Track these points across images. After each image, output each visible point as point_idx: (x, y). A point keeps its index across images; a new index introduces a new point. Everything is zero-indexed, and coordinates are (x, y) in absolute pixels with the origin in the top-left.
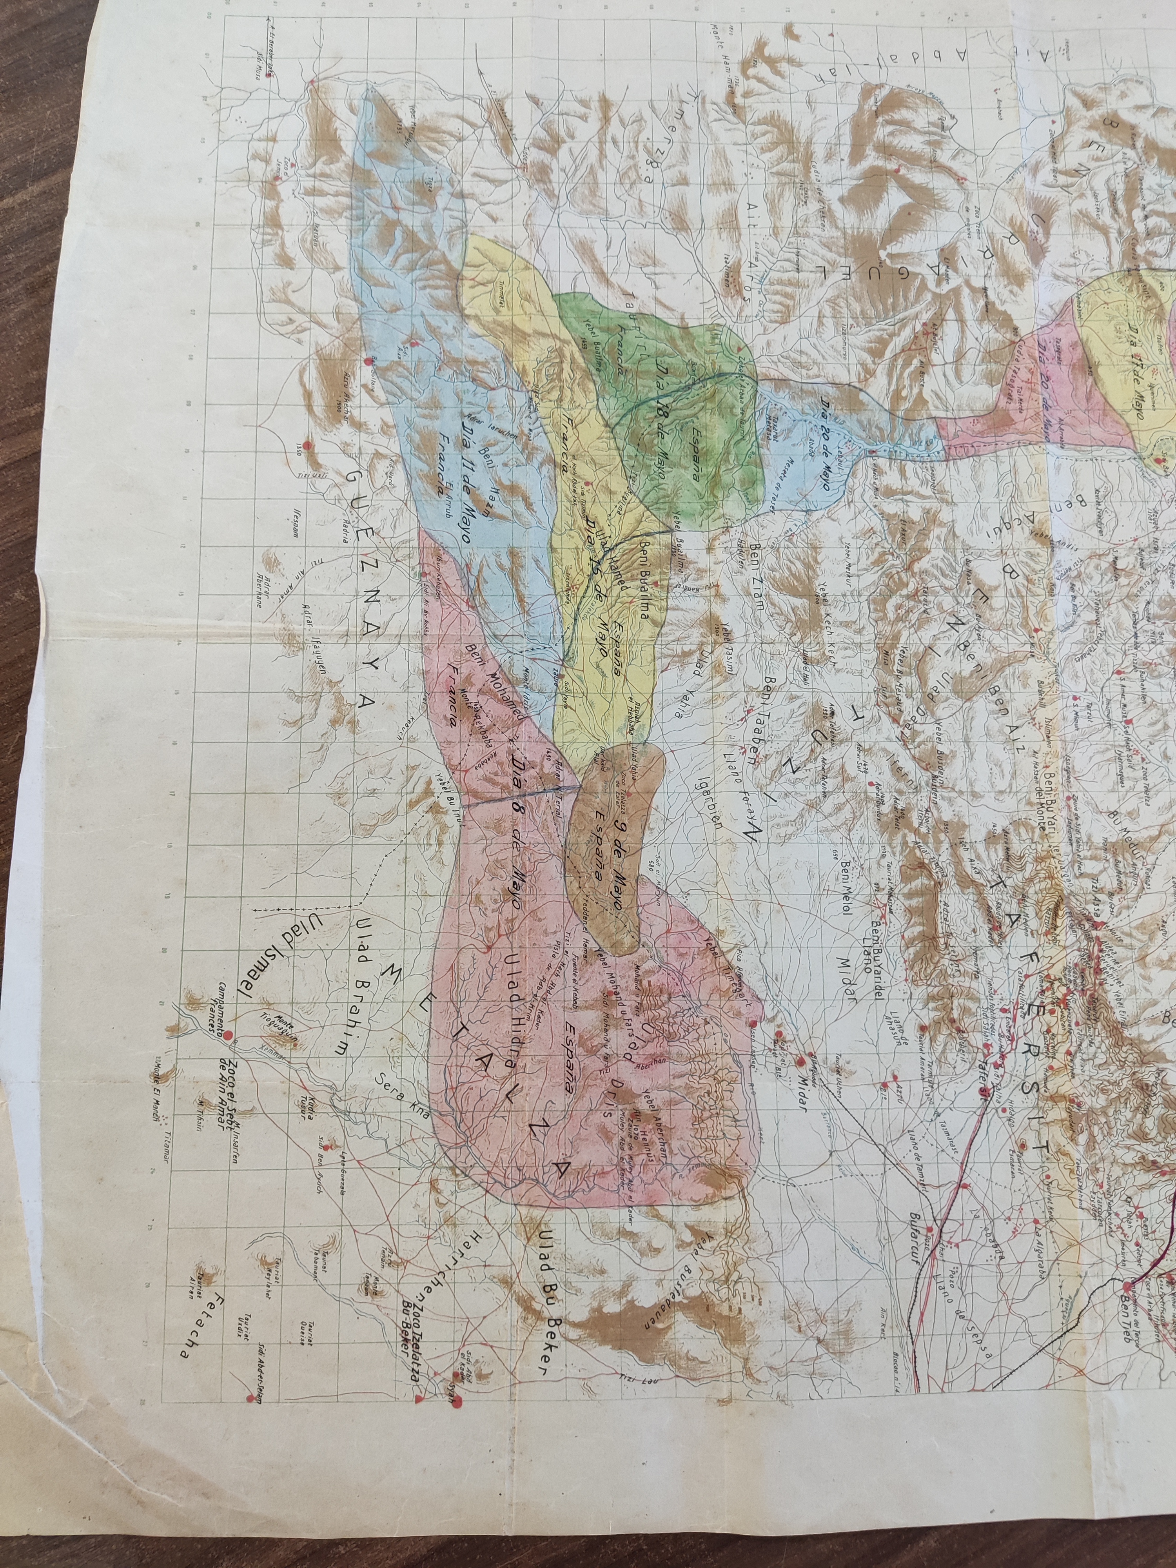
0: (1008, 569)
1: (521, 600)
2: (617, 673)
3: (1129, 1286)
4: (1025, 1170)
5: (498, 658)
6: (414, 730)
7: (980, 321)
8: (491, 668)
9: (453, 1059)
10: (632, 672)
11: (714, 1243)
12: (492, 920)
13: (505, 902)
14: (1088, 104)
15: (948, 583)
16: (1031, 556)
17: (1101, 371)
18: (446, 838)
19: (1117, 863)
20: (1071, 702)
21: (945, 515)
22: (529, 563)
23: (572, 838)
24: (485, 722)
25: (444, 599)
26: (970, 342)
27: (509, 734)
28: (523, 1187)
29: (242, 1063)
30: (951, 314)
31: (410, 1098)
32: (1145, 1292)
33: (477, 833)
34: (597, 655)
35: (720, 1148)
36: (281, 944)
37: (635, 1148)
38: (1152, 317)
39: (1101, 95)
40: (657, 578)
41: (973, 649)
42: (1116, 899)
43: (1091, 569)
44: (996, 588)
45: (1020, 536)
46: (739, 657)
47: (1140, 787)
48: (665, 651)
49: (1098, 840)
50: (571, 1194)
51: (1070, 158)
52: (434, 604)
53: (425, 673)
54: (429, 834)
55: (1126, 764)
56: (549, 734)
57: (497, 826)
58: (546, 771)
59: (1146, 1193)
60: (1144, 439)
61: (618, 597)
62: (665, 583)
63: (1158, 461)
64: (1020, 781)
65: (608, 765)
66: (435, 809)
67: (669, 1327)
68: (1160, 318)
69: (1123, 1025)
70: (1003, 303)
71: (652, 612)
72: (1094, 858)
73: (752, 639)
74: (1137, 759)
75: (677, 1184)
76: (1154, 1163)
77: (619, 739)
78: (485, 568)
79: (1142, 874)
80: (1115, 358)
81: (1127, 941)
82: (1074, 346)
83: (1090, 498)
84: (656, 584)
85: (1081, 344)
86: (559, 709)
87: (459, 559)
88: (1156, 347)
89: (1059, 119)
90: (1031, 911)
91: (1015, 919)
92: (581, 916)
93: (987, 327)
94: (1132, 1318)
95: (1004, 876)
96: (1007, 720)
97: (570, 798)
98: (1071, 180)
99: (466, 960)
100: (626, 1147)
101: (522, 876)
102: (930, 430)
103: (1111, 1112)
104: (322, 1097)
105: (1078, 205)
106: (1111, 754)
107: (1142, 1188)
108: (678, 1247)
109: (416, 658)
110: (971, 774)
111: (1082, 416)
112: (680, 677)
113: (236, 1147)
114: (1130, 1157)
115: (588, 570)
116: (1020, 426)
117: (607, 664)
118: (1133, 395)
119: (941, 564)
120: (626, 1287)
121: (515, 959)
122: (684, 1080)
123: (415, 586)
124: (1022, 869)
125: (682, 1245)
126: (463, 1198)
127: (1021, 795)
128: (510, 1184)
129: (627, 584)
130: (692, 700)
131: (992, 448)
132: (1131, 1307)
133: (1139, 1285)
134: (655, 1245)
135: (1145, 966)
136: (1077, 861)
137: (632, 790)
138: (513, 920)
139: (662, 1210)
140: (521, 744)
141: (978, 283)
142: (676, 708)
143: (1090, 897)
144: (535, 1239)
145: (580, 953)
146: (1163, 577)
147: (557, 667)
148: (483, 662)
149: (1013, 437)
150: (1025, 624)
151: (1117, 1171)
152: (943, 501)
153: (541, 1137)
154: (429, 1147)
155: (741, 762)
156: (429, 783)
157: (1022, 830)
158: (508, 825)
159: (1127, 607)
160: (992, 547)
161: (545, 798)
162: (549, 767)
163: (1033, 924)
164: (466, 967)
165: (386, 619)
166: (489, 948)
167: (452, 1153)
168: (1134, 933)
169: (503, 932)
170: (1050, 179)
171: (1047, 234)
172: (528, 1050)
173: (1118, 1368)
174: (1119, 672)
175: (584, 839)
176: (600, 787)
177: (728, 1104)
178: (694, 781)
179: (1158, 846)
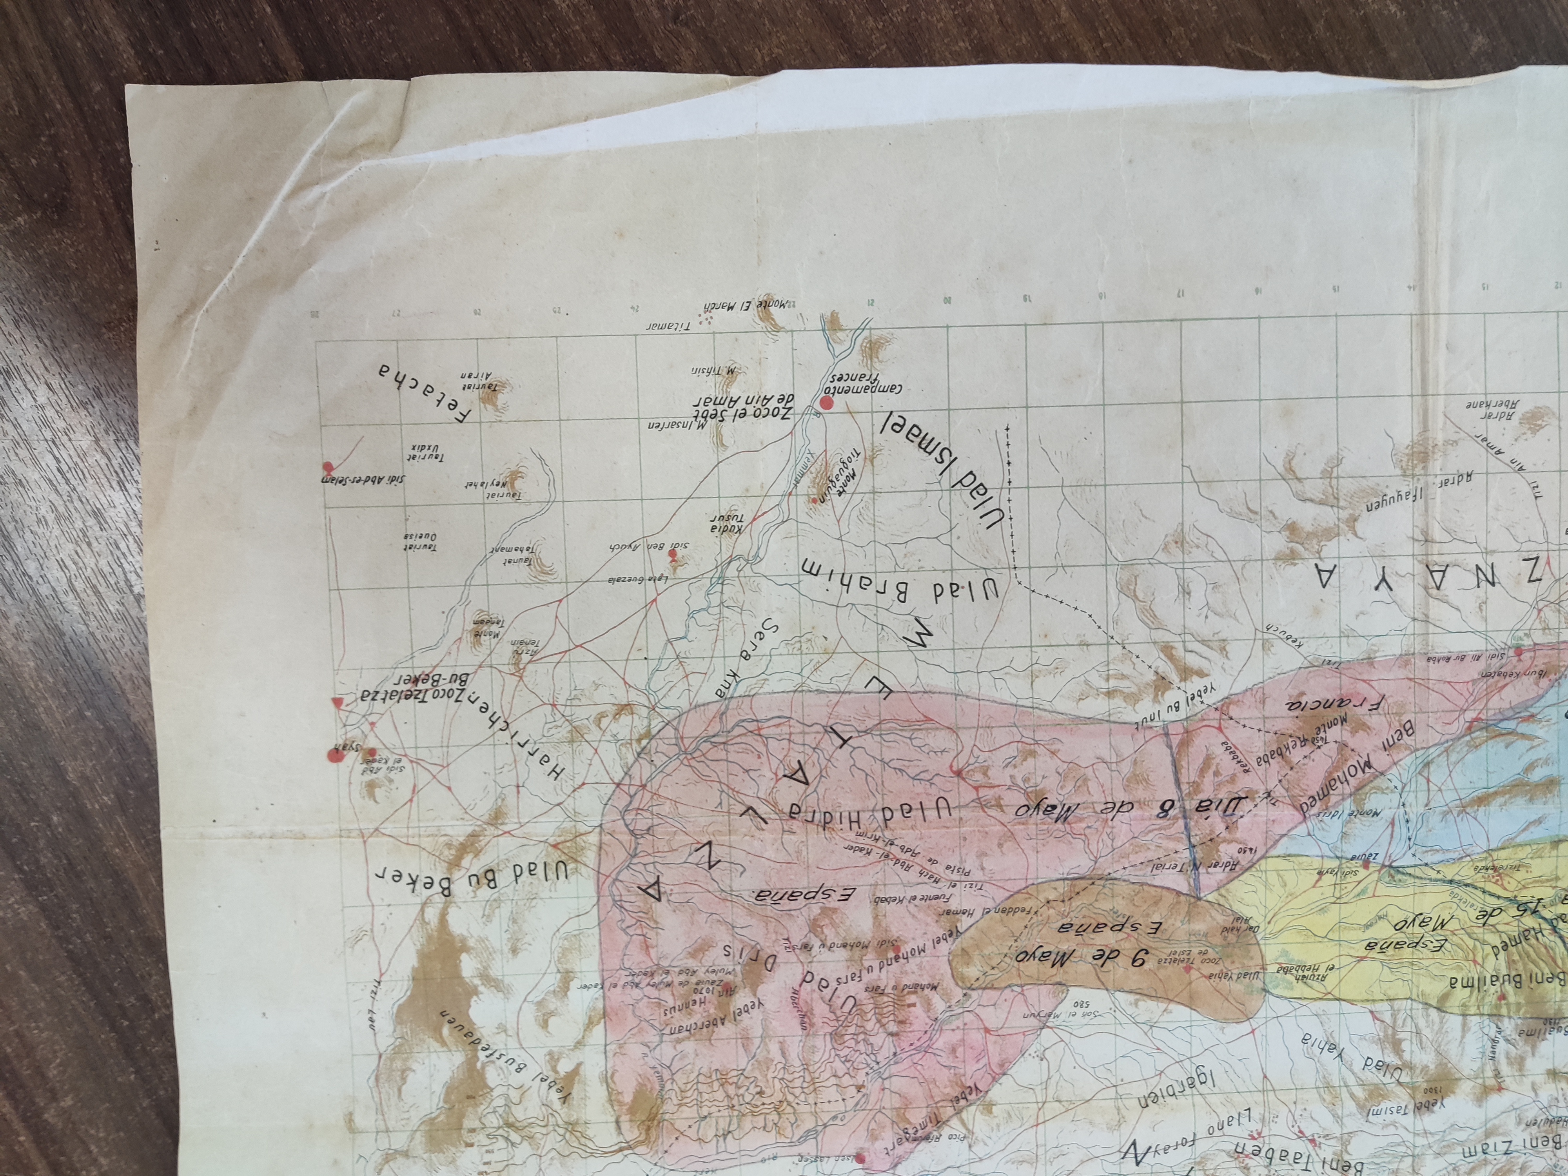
1: (1482, 800)
2: (1370, 946)
5: (1394, 771)
6: (1282, 649)
8: (1380, 760)
9: (798, 728)
10: (1372, 968)
11: (557, 1105)
12: (999, 776)
13: (1026, 794)
18: (1118, 702)
22: (1536, 810)
23: (1123, 889)
24: (1297, 754)
25: (1482, 685)
27: (1279, 791)
28: (626, 838)
29: (788, 425)
31: (745, 669)
33: (1127, 747)
34: (1397, 916)
35: (687, 1112)
36: (959, 471)
37: (683, 990)
40: (1512, 998)
46: (1394, 1124)
48: (1401, 1016)
50: (618, 904)
52: (1474, 670)
53: (1370, 661)
54: (1124, 677)
56: (1279, 850)
57: (1137, 779)
58: (1223, 847)
61: (1484, 943)
62: (1504, 1011)
65: (1232, 937)
66: (1162, 684)
67: (444, 1043)
71: (1461, 994)
73: (1421, 1141)
75: (635, 1050)
77: (1272, 952)
78: (1527, 744)
84: (1503, 997)
86: (1317, 863)
87: (1542, 703)
92: (1008, 904)
97: (1181, 883)
99: (941, 740)
100: (683, 978)
101: (1063, 818)
104: (744, 544)
108: (550, 1054)
109: (1393, 647)
112: (1363, 1038)
113: (672, 425)
115: (1525, 896)
117: (1383, 932)
120: (495, 984)
121: (944, 813)
122: (778, 1057)
123: (1502, 639)
125: (553, 1059)
126: (609, 751)
128: (629, 817)
129: (1502, 955)
130: (1329, 1057)
134: (552, 1021)
137: (1194, 974)
138: (1000, 806)
139: (599, 1030)
140: (1264, 811)
142: (1318, 1034)
144: (556, 856)
145: (954, 905)
147: (1380, 859)
148: (1387, 747)
153: (692, 859)
154: (677, 700)
155: (1239, 1132)
156: (1201, 674)
158: (1140, 793)
161: (1180, 847)
162: (1228, 851)
164: (930, 740)
165: (1452, 599)
166: (959, 773)
167: (669, 732)
169: (982, 792)
172: (816, 838)
175: (1122, 906)
176: (1199, 926)
177: (747, 1123)
178: (1209, 1063)
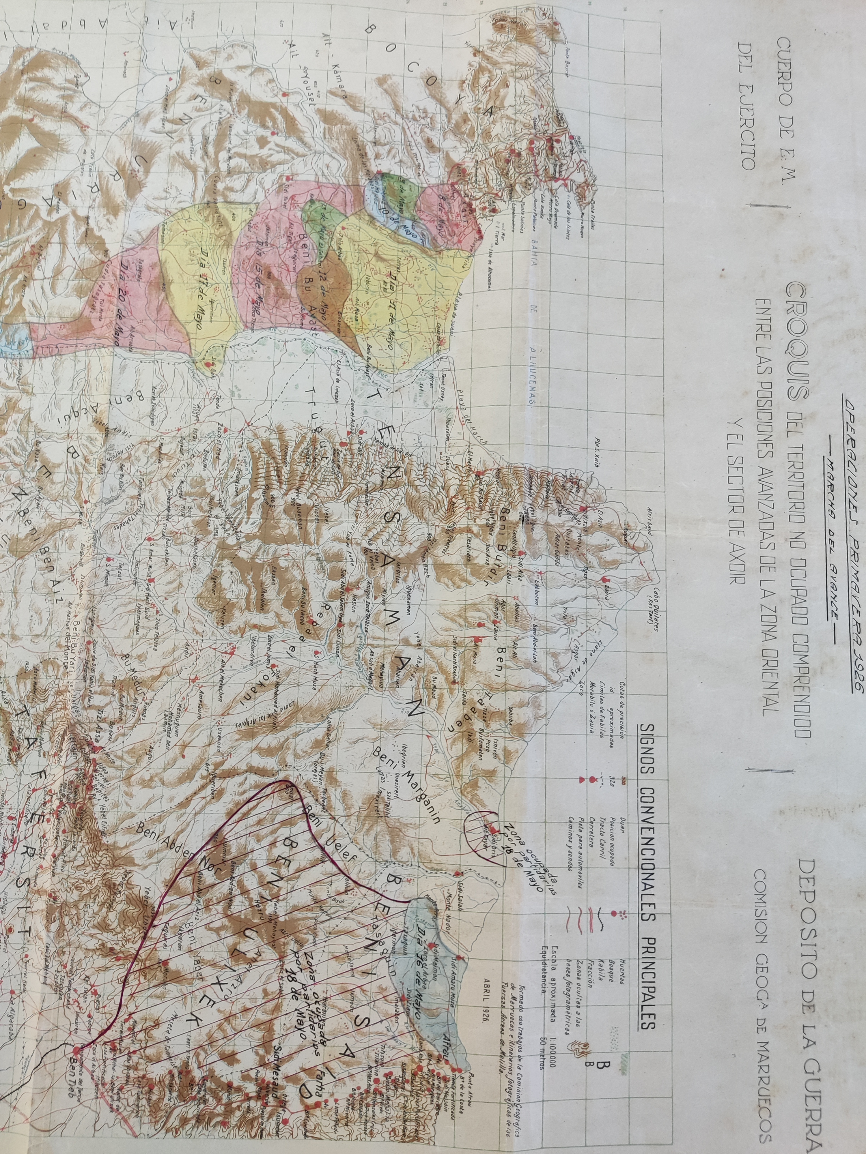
0: (71, 450)
3: (78, 1051)
4: (9, 949)
7: (79, 244)
14: (200, 64)
15: (17, 460)
16: (91, 440)
17: (173, 288)
19: (121, 697)
20: (104, 562)
21: (24, 403)
26: (68, 261)
30: (56, 238)
32: (91, 1056)
38: (221, 243)
39: (212, 57)
41: (31, 516)
42: (115, 728)
43: (140, 453)
44: (59, 465)
45: (85, 423)
47: (152, 634)
49: (109, 678)
51: (176, 111)
55: (143, 615)
59: (101, 974)
60: (199, 346)
63: (208, 365)
64: (54, 626)
68: (227, 245)
69: (103, 833)
70: (100, 229)
72: (103, 693)
74: (153, 611)
76: (112, 949)
79: (141, 707)
80: (185, 277)
81: (118, 763)
82: (153, 266)
83: (147, 393)
85: (160, 264)
88: (221, 268)
89: (176, 77)
90: (46, 736)
91: (32, 742)
93: (84, 249)
94: (77, 1077)
95: (28, 706)
96: (52, 576)
98: (175, 127)
102: (23, 333)
103: (81, 905)
105: (178, 148)
106: (133, 606)
107: (98, 970)
110: (14, 620)
111: (151, 325)
114: (92, 944)
116: (97, 332)
118: (195, 308)
119: (14, 444)
124: (45, 700)
127: (53, 639)
131: (73, 349)
132: (78, 1068)
133: (86, 1050)
135: (129, 784)
136: (87, 694)
141: (82, 212)
143: (94, 726)
146: (197, 462)
149: (91, 341)
150: (78, 497)
151: (80, 955)
152: (24, 391)
157: (50, 668)
159: (165, 485)
160: (60, 431)
163: (46, 747)
168: (125, 756)
170: (158, 126)
171: (147, 172)
173: (60, 1118)
174: (149, 539)
179: (158, 684)
